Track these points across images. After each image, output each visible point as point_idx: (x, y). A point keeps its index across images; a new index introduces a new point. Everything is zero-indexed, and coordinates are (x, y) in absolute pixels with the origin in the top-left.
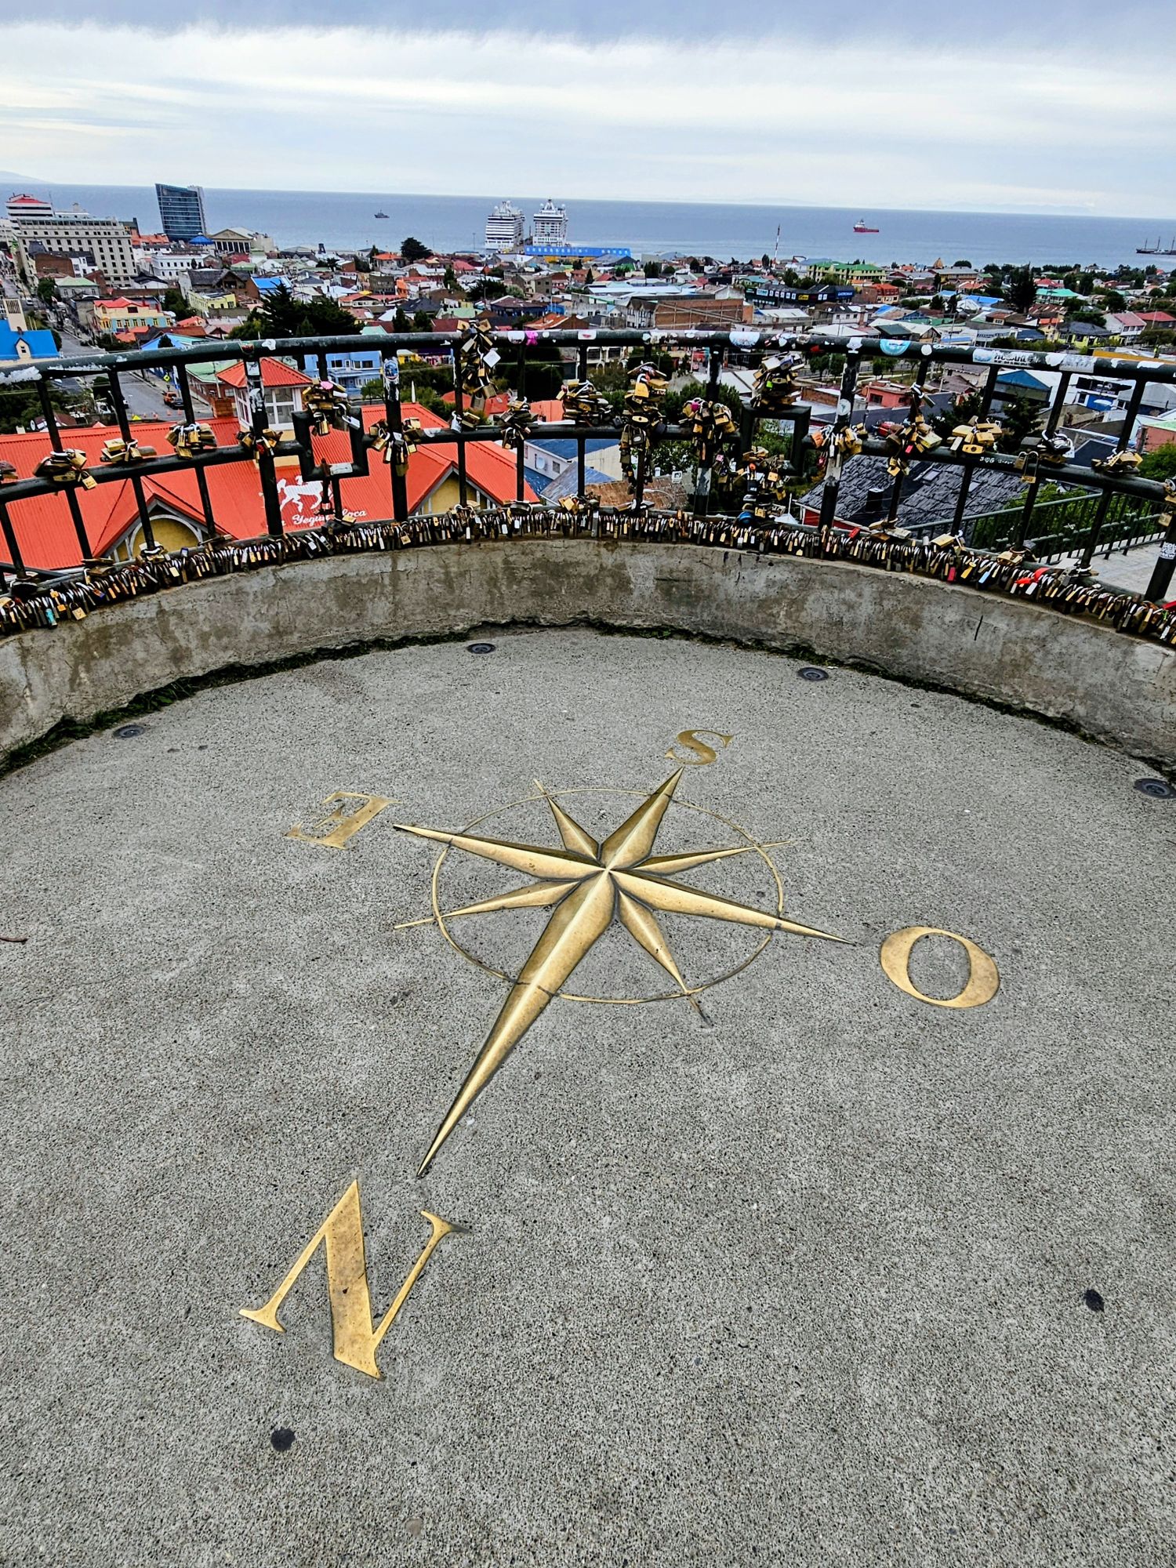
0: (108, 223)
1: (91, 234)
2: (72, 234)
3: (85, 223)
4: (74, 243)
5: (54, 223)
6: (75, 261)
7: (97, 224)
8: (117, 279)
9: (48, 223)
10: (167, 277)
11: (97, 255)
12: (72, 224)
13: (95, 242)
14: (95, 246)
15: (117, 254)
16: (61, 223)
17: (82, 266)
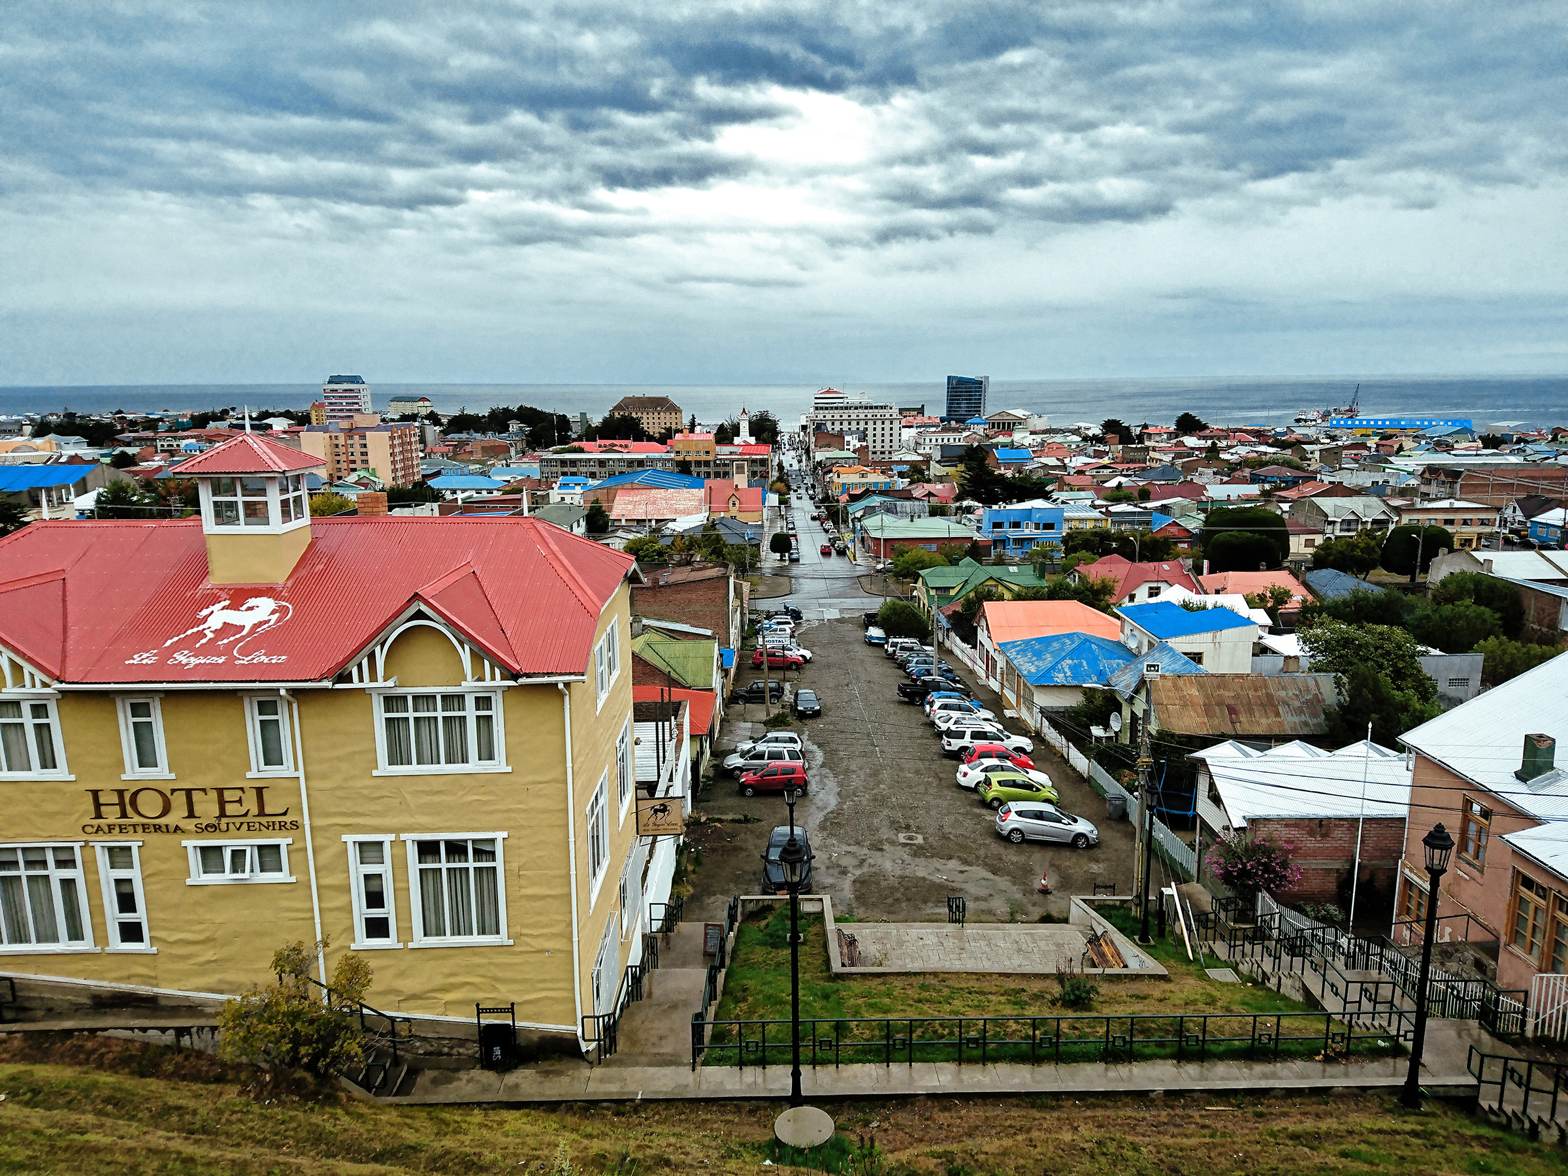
0: (885, 407)
1: (870, 416)
2: (854, 417)
3: (866, 408)
4: (854, 423)
5: (842, 408)
6: (847, 438)
7: (876, 407)
8: (883, 453)
9: (836, 408)
10: (927, 450)
11: (870, 433)
12: (856, 408)
13: (871, 423)
14: (870, 425)
15: (887, 432)
16: (846, 408)
17: (854, 442)
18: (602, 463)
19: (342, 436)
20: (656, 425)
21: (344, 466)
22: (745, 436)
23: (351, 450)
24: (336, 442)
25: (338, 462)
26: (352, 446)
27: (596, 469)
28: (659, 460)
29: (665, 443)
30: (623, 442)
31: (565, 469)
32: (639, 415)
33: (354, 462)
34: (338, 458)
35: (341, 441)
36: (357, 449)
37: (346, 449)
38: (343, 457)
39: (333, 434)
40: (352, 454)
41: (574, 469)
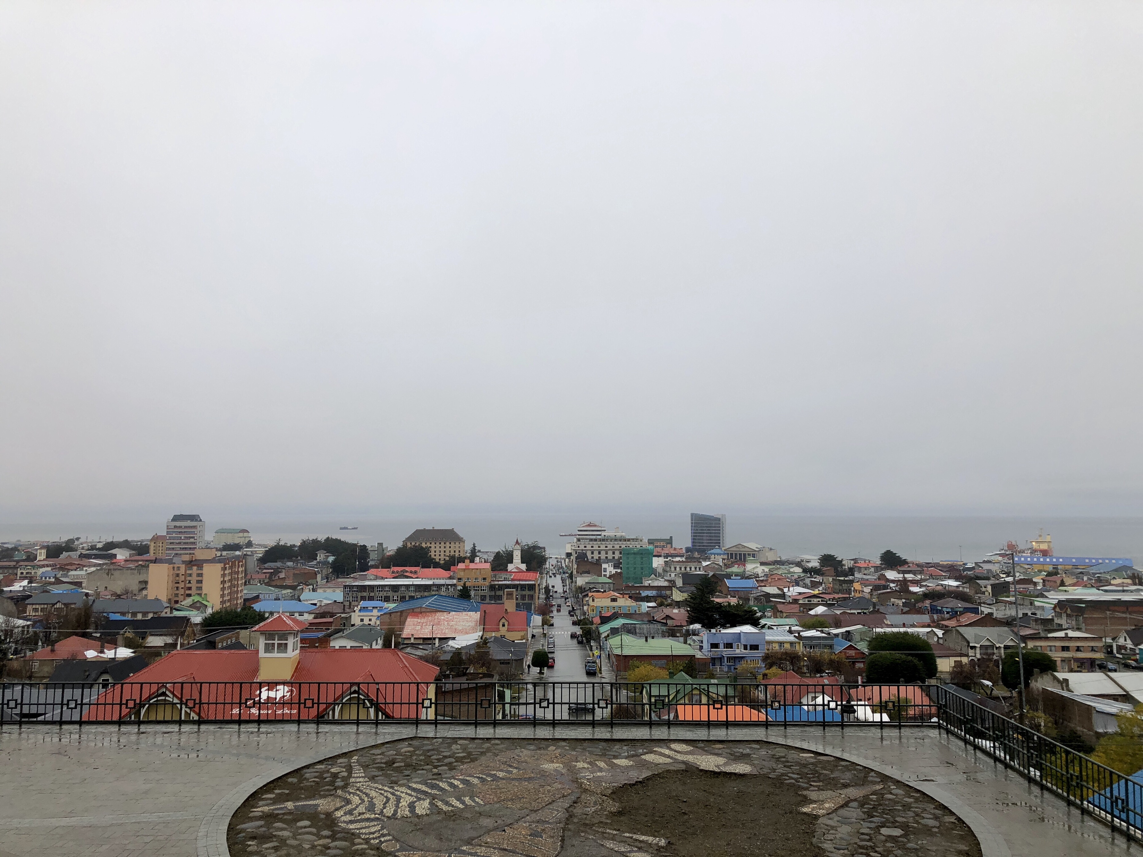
0: (637, 540)
2: (610, 547)
3: (620, 540)
4: (610, 553)
5: (600, 540)
6: (604, 566)
9: (596, 540)
10: (672, 577)
12: (611, 541)
16: (603, 540)
17: (609, 569)
18: (395, 588)
19: (183, 567)
20: (442, 553)
21: (181, 591)
22: (517, 564)
23: (189, 578)
24: (178, 572)
25: (177, 588)
26: (190, 575)
27: (390, 594)
28: (443, 585)
29: (449, 569)
30: (413, 569)
31: (364, 594)
32: (428, 545)
34: (177, 585)
35: (182, 571)
36: (194, 578)
37: (185, 578)
38: (182, 585)
39: (176, 566)
40: (190, 582)
41: (372, 594)
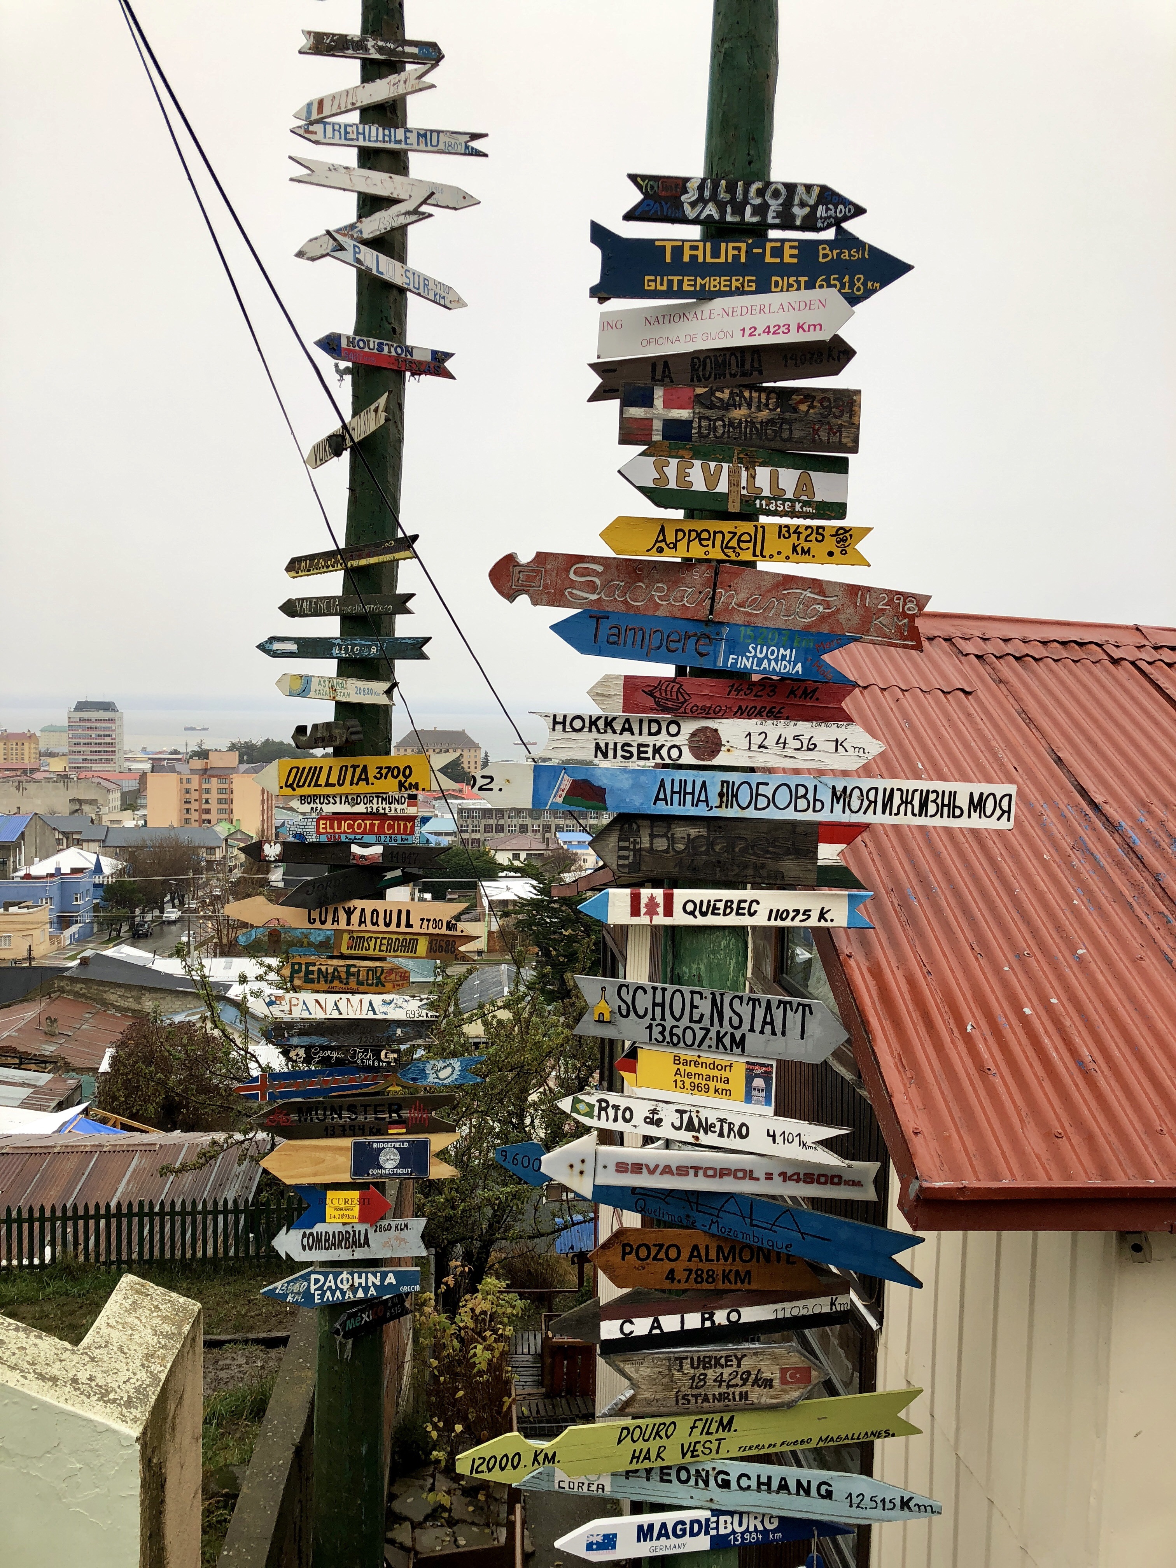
19: (196, 778)
21: (195, 816)
23: (205, 796)
24: (188, 786)
25: (188, 810)
26: (208, 791)
31: (491, 822)
33: (208, 811)
34: (188, 806)
35: (195, 785)
36: (214, 796)
37: (200, 796)
38: (194, 806)
39: (184, 777)
40: (207, 802)
41: (501, 822)
